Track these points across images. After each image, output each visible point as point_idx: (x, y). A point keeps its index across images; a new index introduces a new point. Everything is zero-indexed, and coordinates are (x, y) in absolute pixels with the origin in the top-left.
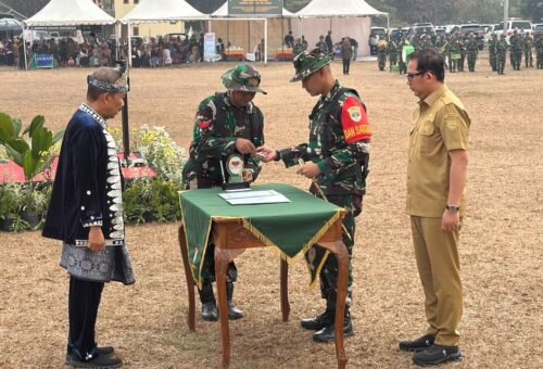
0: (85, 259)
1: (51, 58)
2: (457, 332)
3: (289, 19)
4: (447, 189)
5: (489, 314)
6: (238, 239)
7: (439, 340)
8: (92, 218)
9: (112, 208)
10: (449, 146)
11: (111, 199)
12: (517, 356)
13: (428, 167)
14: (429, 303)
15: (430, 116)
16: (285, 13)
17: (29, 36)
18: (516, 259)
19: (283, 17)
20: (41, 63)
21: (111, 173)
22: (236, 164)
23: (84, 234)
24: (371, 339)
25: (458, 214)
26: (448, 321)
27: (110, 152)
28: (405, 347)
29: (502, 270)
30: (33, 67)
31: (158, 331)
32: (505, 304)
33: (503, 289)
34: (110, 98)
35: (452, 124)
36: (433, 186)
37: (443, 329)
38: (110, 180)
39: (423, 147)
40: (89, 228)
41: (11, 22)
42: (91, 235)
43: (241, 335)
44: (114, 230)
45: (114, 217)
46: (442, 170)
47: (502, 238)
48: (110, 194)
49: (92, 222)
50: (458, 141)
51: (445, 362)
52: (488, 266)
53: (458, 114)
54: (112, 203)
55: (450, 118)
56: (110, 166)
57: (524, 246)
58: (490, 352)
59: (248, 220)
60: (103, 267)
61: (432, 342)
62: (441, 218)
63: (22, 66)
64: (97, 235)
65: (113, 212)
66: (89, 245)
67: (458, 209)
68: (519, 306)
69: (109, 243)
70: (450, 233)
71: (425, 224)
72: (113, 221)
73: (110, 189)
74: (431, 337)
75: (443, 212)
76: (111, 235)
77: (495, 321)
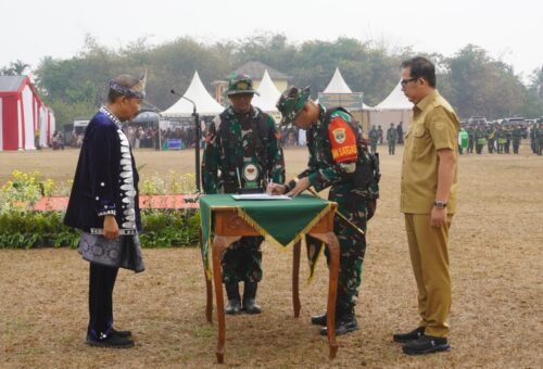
0: (97, 245)
1: (180, 141)
2: (446, 324)
3: (368, 112)
4: (436, 187)
5: (486, 316)
6: (234, 227)
7: (428, 331)
8: (106, 207)
9: (125, 200)
10: (438, 146)
11: (124, 192)
12: (503, 349)
13: (418, 166)
14: (421, 297)
15: (422, 120)
16: (365, 107)
17: (164, 126)
18: (523, 276)
19: (362, 111)
20: (172, 145)
21: (124, 168)
22: (251, 171)
23: (99, 223)
24: (370, 333)
25: (446, 211)
26: (437, 313)
27: (123, 150)
28: (398, 338)
29: (508, 284)
30: (166, 148)
31: (179, 321)
32: (504, 309)
33: (504, 297)
34: (126, 101)
35: (440, 125)
36: (423, 184)
37: (433, 321)
38: (123, 175)
39: (415, 148)
40: (103, 217)
41: (152, 115)
42: (106, 224)
43: (251, 327)
44: (126, 221)
45: (126, 208)
46: (431, 168)
47: (514, 261)
48: (123, 187)
49: (106, 210)
50: (446, 141)
51: (433, 352)
52: (496, 281)
53: (446, 116)
54: (125, 196)
55: (439, 119)
56: (123, 162)
57: (532, 267)
58: (478, 345)
59: (243, 209)
60: (113, 254)
61: (422, 334)
62: (429, 214)
63: (157, 148)
64: (111, 224)
65: (126, 204)
66: (104, 233)
67: (445, 205)
68: (516, 311)
69: (122, 232)
70: (439, 229)
71: (417, 221)
72: (125, 212)
73: (123, 183)
74: (421, 329)
75: (431, 208)
76: (124, 225)
77: (490, 321)
